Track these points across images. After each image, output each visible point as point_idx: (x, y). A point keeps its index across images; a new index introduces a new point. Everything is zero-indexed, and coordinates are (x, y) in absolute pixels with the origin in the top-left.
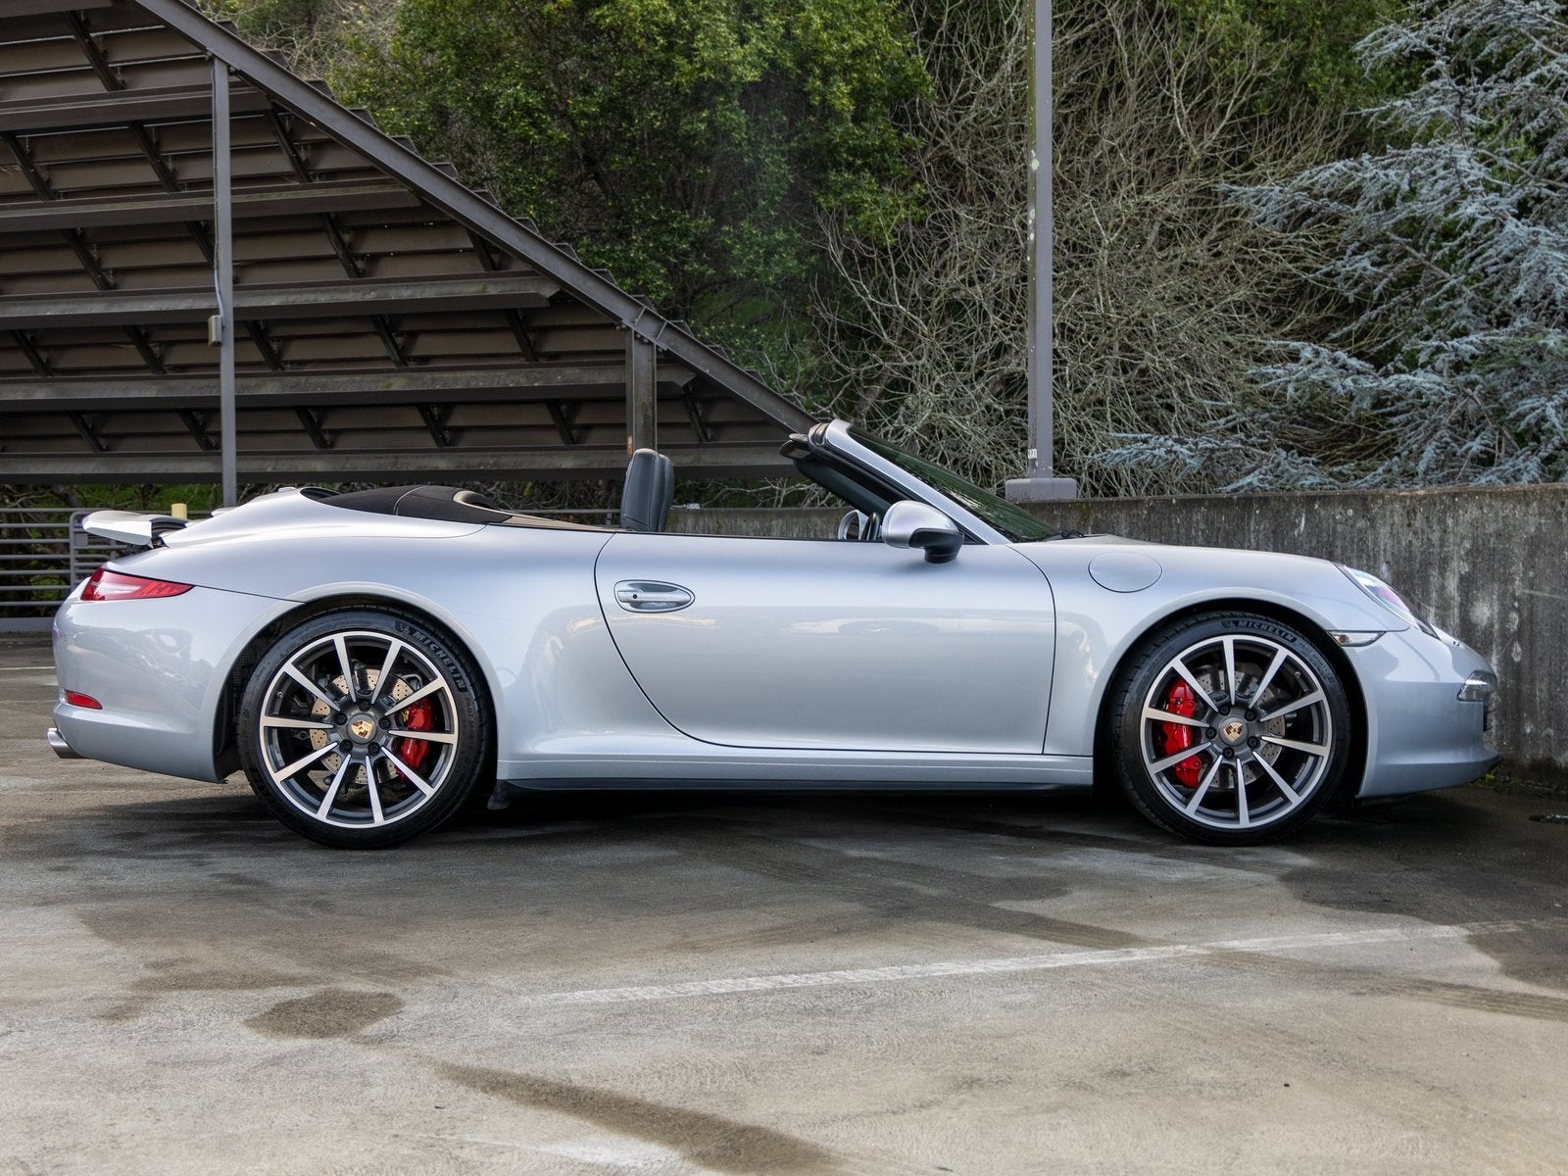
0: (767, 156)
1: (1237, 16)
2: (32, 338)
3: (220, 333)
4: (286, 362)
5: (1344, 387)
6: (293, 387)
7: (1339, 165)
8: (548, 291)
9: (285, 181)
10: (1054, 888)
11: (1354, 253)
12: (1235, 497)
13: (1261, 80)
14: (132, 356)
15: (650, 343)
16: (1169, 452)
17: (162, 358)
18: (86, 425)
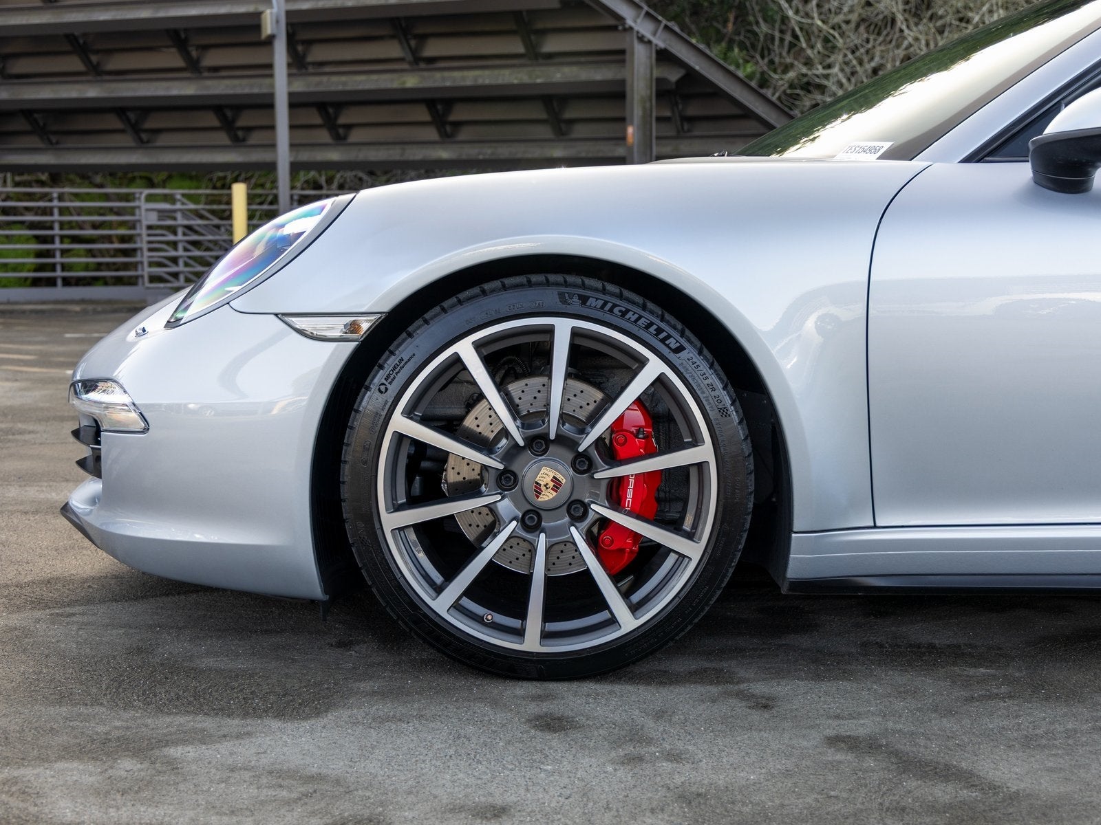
2: (84, 43)
3: (275, 26)
4: (308, 64)
6: (317, 85)
14: (172, 58)
15: (650, 42)
17: (199, 60)
18: (128, 120)
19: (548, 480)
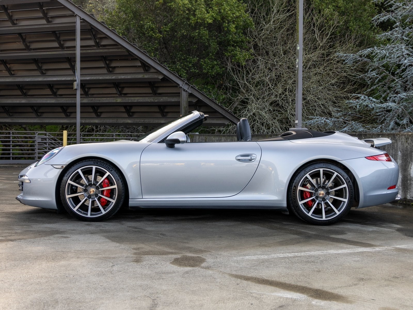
0: (212, 43)
1: (332, 10)
2: (22, 86)
3: (77, 86)
4: (89, 94)
5: (372, 106)
6: (91, 100)
7: (369, 49)
8: (161, 77)
9: (92, 47)
10: (342, 233)
11: (371, 71)
12: (357, 134)
13: (337, 26)
14: (48, 92)
15: (187, 91)
16: (325, 121)
17: (56, 92)
18: (34, 110)
19: (92, 191)
